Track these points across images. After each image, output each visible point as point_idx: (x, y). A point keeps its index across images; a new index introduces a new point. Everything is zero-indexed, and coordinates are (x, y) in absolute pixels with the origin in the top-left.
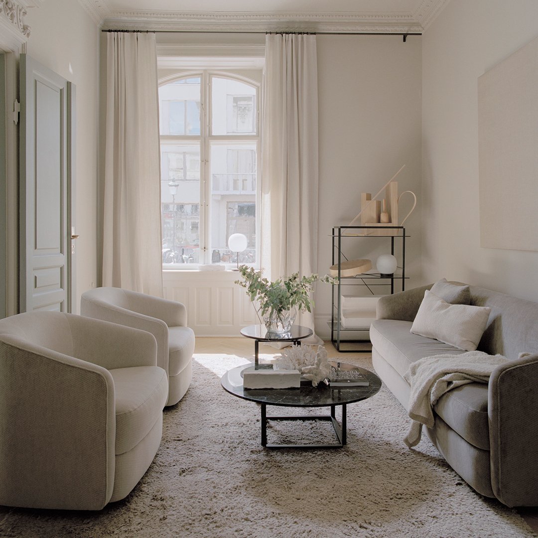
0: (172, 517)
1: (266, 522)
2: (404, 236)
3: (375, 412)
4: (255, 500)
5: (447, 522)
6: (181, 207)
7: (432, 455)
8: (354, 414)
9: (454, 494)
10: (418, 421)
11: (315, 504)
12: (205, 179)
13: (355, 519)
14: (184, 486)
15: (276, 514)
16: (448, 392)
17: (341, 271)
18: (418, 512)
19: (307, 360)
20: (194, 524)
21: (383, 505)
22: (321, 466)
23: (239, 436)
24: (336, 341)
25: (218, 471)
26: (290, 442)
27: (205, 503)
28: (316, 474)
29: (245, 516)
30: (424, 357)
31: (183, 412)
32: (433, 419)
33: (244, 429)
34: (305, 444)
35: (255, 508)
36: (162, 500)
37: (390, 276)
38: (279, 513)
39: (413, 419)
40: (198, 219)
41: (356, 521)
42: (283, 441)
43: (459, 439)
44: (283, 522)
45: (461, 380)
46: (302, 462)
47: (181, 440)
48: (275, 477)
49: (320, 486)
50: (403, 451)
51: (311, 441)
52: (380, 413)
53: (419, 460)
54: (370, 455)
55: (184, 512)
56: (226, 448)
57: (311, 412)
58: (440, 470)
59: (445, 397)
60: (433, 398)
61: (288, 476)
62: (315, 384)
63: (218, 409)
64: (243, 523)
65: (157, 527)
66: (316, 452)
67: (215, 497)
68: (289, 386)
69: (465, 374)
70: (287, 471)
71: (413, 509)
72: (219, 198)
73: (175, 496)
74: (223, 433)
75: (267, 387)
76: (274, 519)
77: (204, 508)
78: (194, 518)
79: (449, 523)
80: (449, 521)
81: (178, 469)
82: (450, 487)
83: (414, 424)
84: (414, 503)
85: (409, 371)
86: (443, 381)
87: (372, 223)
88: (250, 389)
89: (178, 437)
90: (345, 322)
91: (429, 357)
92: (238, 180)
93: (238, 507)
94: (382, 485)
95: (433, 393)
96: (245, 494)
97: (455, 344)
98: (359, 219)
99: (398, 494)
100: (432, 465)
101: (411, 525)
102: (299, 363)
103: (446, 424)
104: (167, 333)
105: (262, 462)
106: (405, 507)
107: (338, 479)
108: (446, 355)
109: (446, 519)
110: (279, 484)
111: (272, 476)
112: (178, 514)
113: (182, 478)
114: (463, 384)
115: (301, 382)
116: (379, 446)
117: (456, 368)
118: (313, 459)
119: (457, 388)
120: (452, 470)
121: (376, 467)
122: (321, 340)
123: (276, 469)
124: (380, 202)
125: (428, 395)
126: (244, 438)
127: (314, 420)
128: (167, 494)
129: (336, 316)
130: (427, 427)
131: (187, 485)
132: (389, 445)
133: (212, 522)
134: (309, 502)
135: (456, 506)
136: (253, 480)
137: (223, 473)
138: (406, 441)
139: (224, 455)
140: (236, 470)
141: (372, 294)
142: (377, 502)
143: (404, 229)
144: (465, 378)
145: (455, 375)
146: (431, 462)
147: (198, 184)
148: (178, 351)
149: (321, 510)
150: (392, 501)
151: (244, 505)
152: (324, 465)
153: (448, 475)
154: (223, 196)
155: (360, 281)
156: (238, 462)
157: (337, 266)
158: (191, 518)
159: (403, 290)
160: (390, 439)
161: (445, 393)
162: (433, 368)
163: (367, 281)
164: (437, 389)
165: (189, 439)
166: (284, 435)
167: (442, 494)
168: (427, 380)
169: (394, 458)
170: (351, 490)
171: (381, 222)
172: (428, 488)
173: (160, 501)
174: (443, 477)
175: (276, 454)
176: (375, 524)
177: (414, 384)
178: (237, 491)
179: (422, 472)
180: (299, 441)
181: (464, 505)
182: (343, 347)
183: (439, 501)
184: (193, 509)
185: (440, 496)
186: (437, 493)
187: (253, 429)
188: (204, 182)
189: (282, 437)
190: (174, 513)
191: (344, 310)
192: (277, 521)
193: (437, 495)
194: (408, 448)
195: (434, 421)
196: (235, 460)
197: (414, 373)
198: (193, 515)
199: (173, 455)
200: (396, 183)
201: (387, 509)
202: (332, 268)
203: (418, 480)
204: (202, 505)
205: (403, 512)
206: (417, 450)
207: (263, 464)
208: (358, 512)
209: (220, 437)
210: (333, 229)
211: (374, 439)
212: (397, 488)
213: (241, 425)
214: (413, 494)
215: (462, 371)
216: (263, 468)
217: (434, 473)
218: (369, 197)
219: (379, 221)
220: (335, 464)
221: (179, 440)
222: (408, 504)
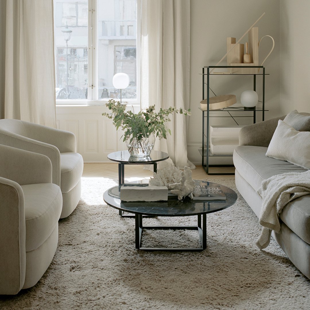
0: (64, 301)
1: (139, 305)
2: (264, 74)
3: (235, 223)
4: (132, 289)
5: (284, 303)
6: (74, 51)
7: (279, 255)
8: (217, 225)
9: (293, 283)
10: (268, 227)
11: (179, 291)
12: (92, 26)
13: (211, 302)
14: (73, 279)
15: (148, 299)
16: (290, 202)
17: (210, 105)
18: (262, 296)
19: (174, 178)
20: (81, 306)
21: (234, 291)
22: (186, 264)
23: (120, 242)
24: (205, 166)
25: (102, 268)
26: (162, 246)
27: (90, 291)
28: (182, 270)
29: (123, 301)
30: (274, 175)
31: (73, 223)
32: (279, 225)
33: (124, 236)
34: (174, 247)
35: (131, 295)
36: (56, 289)
37: (253, 109)
38: (150, 298)
39: (263, 226)
40: (87, 61)
41: (211, 304)
42: (156, 245)
43: (298, 239)
44: (153, 305)
45: (301, 192)
46: (171, 261)
47: (72, 245)
48: (148, 272)
49: (185, 279)
50: (255, 252)
51: (179, 245)
52: (239, 224)
53: (267, 259)
54: (228, 256)
55: (73, 298)
56: (109, 251)
57: (181, 223)
58: (284, 266)
59: (288, 206)
60: (278, 207)
61: (159, 272)
62: (180, 198)
63: (103, 221)
64: (121, 306)
65: (52, 308)
66: (183, 253)
67: (99, 287)
68: (159, 200)
69: (305, 187)
70: (158, 268)
71: (258, 294)
72: (107, 42)
73: (67, 286)
74: (106, 239)
75: (140, 200)
76: (146, 302)
77: (90, 294)
78: (81, 302)
79: (286, 304)
80: (286, 302)
81: (69, 266)
82: (290, 278)
83: (264, 230)
84: (259, 290)
85: (261, 187)
86: (287, 193)
87: (236, 63)
88: (126, 202)
89: (69, 243)
90: (213, 149)
91: (278, 175)
92: (124, 26)
93: (117, 294)
94: (235, 277)
95: (279, 203)
96: (123, 284)
97: (301, 164)
98: (225, 60)
99: (247, 284)
100: (277, 262)
101: (255, 306)
102: (168, 181)
103: (289, 228)
104: (59, 157)
105: (138, 261)
106: (252, 292)
107: (200, 274)
108: (292, 173)
109: (284, 301)
110: (151, 277)
111: (146, 271)
112: (69, 299)
113: (72, 273)
114: (303, 195)
115: (168, 196)
116: (235, 249)
117: (297, 182)
118: (181, 259)
119: (298, 198)
120: (293, 266)
121: (232, 265)
122: (193, 164)
123: (149, 266)
124: (244, 45)
125: (275, 205)
126: (123, 243)
127: (183, 229)
128: (60, 285)
129: (205, 144)
130: (275, 232)
131: (76, 278)
132: (244, 248)
133: (96, 305)
134: (175, 290)
135: (293, 291)
136: (130, 274)
137: (105, 269)
138: (258, 244)
139: (107, 256)
140: (116, 267)
141: (237, 124)
142: (230, 289)
143: (264, 69)
144: (305, 191)
145: (296, 188)
146: (277, 260)
147: (87, 30)
148: (69, 172)
149: (184, 296)
150: (242, 288)
151: (122, 293)
152: (189, 263)
153: (290, 270)
154: (111, 41)
155: (226, 114)
156: (118, 261)
157: (207, 101)
158: (79, 302)
159: (263, 120)
160: (245, 243)
161: (288, 203)
162: (280, 183)
163: (233, 113)
164: (282, 200)
165: (78, 244)
166: (157, 242)
167: (283, 283)
168: (275, 192)
169: (248, 258)
170: (210, 281)
171: (244, 62)
172: (272, 279)
173: (54, 290)
174: (286, 271)
175: (150, 255)
176: (226, 305)
177: (265, 197)
178: (116, 282)
179: (269, 268)
180: (170, 245)
181: (299, 290)
182: (211, 171)
183: (280, 288)
184: (80, 296)
185: (281, 285)
186: (279, 283)
187: (131, 236)
188: (91, 28)
189: (155, 242)
190: (65, 298)
191: (213, 139)
192: (148, 304)
193: (279, 284)
194: (259, 250)
195: (280, 227)
196: (115, 260)
197: (265, 188)
198: (80, 300)
199: (65, 256)
200: (257, 28)
201: (238, 295)
202: (202, 102)
203: (265, 273)
204: (88, 293)
205: (250, 296)
206: (267, 251)
207: (139, 263)
208: (213, 297)
209: (104, 242)
210: (203, 69)
211: (232, 243)
212: (247, 279)
213: (121, 233)
214: (260, 284)
215: (302, 185)
216: (139, 266)
217: (279, 269)
218: (234, 41)
219: (242, 61)
220: (198, 262)
221: (70, 245)
222: (255, 290)
